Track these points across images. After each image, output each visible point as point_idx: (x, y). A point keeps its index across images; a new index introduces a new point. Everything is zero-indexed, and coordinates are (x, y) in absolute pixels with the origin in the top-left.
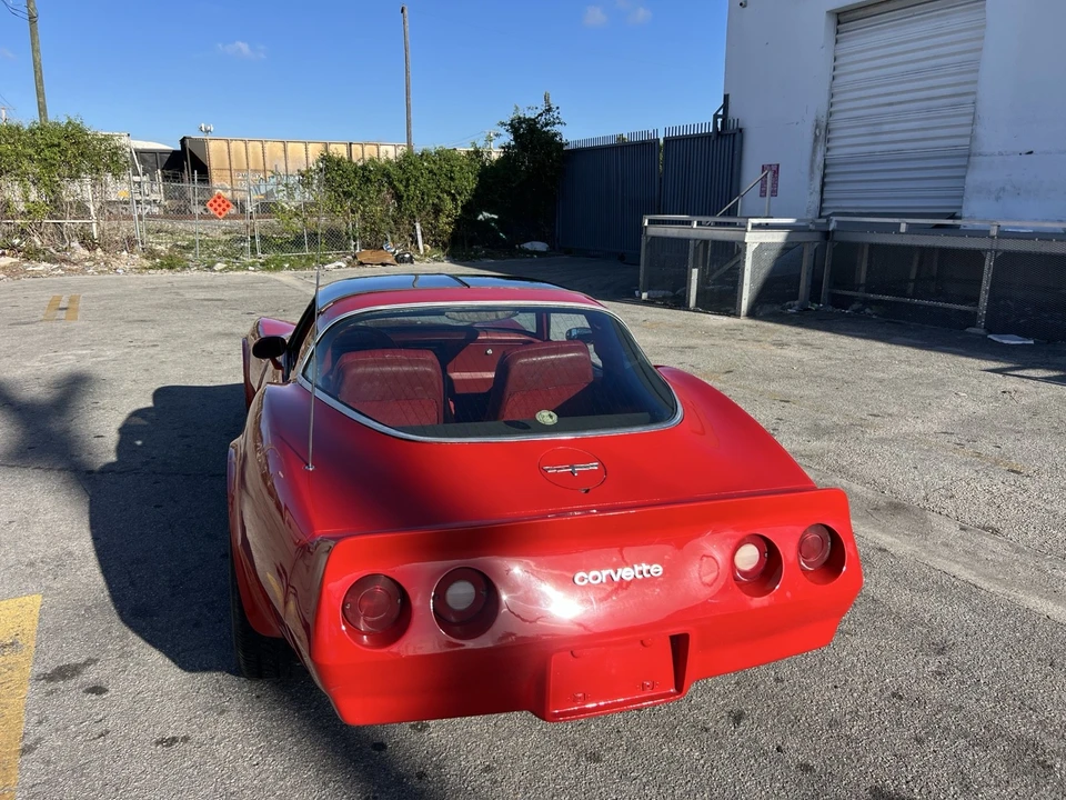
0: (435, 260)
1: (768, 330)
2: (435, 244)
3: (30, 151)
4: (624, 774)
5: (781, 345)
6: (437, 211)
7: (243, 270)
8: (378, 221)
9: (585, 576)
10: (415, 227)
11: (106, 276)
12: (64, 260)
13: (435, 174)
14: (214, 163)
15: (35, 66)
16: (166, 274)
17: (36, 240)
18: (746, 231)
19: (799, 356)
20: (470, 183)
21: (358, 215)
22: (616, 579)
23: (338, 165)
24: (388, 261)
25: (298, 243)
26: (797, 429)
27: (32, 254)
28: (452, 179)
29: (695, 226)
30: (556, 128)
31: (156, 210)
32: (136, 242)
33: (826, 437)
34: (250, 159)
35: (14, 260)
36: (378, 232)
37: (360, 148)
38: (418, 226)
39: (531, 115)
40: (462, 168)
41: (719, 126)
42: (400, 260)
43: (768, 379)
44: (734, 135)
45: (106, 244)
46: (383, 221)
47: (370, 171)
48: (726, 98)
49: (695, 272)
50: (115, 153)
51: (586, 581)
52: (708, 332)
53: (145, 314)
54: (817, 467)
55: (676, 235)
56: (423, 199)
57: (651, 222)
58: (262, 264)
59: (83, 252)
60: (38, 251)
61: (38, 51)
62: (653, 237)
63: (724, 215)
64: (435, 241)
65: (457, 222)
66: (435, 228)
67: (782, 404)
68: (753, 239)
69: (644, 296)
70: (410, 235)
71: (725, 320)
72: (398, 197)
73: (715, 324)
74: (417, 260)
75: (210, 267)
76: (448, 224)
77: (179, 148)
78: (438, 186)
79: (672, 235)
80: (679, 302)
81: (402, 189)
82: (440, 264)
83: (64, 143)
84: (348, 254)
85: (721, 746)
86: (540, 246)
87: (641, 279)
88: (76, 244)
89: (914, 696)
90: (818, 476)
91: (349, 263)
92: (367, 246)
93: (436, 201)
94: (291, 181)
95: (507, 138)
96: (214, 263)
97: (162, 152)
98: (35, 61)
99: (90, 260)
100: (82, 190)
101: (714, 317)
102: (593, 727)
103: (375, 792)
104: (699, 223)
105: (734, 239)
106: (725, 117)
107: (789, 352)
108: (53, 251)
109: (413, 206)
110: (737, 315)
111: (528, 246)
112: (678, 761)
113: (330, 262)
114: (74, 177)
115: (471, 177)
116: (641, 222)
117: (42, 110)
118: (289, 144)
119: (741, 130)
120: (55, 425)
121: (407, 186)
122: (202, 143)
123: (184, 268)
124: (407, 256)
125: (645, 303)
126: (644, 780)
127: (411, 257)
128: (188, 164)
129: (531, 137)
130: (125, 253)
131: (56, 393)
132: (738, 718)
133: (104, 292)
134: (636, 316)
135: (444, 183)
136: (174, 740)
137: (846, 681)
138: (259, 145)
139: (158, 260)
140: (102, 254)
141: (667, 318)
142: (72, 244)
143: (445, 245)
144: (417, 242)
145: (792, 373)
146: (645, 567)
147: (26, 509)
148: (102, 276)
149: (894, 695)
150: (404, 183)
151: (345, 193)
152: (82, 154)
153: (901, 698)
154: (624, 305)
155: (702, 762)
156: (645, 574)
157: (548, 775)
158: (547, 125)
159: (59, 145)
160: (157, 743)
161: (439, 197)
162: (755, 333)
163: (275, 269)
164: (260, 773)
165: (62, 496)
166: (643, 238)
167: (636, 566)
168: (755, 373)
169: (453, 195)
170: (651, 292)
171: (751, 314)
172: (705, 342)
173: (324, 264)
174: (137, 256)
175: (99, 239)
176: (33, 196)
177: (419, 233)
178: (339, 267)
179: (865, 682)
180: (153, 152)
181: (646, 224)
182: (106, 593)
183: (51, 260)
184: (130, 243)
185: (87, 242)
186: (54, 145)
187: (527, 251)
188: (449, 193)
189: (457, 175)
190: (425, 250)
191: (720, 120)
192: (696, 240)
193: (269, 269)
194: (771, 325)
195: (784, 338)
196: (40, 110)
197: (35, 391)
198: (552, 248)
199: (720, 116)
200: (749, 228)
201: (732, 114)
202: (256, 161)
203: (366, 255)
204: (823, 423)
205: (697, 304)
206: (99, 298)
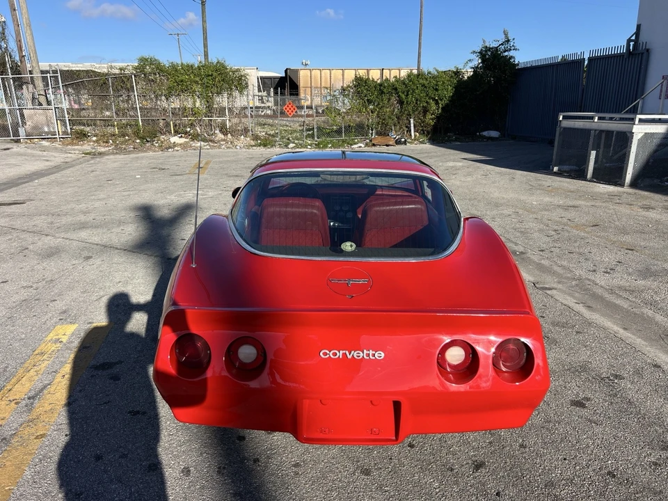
0: (422, 143)
1: (642, 197)
2: (422, 133)
3: (197, 79)
4: (380, 487)
5: (648, 208)
6: (425, 111)
7: (304, 148)
8: (387, 118)
9: (328, 352)
10: (410, 121)
11: (231, 150)
12: (211, 141)
13: (426, 87)
14: (302, 84)
15: (203, 31)
16: (262, 149)
17: (198, 129)
18: (634, 124)
19: (658, 217)
20: (448, 92)
21: (375, 114)
22: (349, 357)
23: (366, 82)
24: (391, 143)
25: (339, 132)
26: (631, 270)
27: (195, 137)
28: (437, 90)
29: (596, 120)
30: (512, 53)
31: (269, 112)
32: (249, 130)
33: (652, 278)
34: (323, 80)
35: (187, 140)
36: (386, 125)
37: (388, 71)
38: (412, 121)
39: (494, 45)
40: (444, 83)
41: (631, 48)
42: (398, 142)
43: (624, 231)
44: (642, 54)
45: (234, 132)
46: (390, 118)
47: (385, 87)
48: (639, 27)
49: (593, 153)
50: (241, 79)
51: (328, 356)
52: (594, 197)
53: (240, 172)
54: (634, 299)
55: (582, 127)
56: (416, 103)
57: (564, 118)
58: (316, 145)
59: (221, 136)
60: (198, 135)
61: (205, 21)
62: (565, 128)
63: (627, 112)
64: (423, 130)
65: (438, 118)
66: (423, 122)
67: (627, 251)
68: (639, 131)
69: (556, 169)
70: (406, 127)
71: (611, 188)
72: (401, 102)
73: (602, 191)
74: (409, 142)
75: (286, 146)
76: (432, 119)
77: (284, 75)
78: (427, 95)
79: (579, 127)
80: (580, 174)
81: (404, 97)
82: (424, 145)
83: (215, 74)
84: (367, 139)
85: (456, 483)
86: (494, 134)
87: (554, 157)
88: (217, 132)
89: (625, 476)
90: (631, 306)
91: (367, 145)
92: (379, 134)
93: (425, 104)
94: (336, 93)
95: (477, 61)
96: (289, 144)
97: (275, 78)
98: (203, 27)
99: (224, 140)
100: (222, 100)
101: (604, 186)
102: (375, 452)
103: (226, 464)
104: (600, 118)
105: (624, 130)
106: (636, 41)
107: (652, 215)
108: (205, 135)
109: (410, 108)
110: (622, 185)
111: (485, 133)
112: (421, 486)
113: (355, 144)
114: (219, 93)
115: (450, 88)
116: (557, 117)
117: (206, 55)
118: (346, 71)
119: (648, 50)
120: (165, 232)
121: (407, 95)
122: (296, 72)
123: (272, 146)
124: (403, 140)
125: (556, 174)
126: (392, 494)
127: (405, 140)
128: (287, 85)
129: (494, 60)
130: (242, 137)
131: (174, 213)
132: (478, 466)
133: (225, 159)
134: (544, 183)
135: (431, 93)
136: (138, 412)
137: (576, 456)
138: (328, 71)
139: (259, 141)
140: (230, 137)
141: (565, 185)
142: (216, 132)
143: (428, 133)
144: (410, 130)
145: (646, 229)
146: (371, 352)
147: (130, 276)
148: (228, 150)
149: (609, 473)
150: (405, 94)
151: (368, 100)
152: (223, 80)
153: (614, 476)
154: (539, 175)
155: (437, 490)
156: (371, 357)
157: (331, 476)
158: (505, 52)
159: (212, 75)
160: (130, 412)
161: (427, 102)
162: (630, 199)
163: (323, 147)
164: (171, 440)
165: (150, 271)
166: (558, 129)
167: (365, 351)
168: (616, 227)
169: (437, 100)
170: (561, 166)
171: (634, 184)
172: (588, 204)
173: (352, 145)
174: (249, 139)
175: (230, 128)
176: (198, 104)
177: (412, 125)
178: (360, 147)
179: (590, 460)
180: (270, 78)
181: (561, 119)
182: (145, 326)
183: (204, 140)
184: (245, 131)
185: (224, 130)
186: (209, 76)
187: (484, 137)
188: (434, 99)
189: (440, 88)
190: (415, 136)
191: (632, 43)
192: (596, 130)
193: (320, 148)
194: (646, 193)
195: (653, 204)
196: (205, 56)
197: (165, 213)
198: (503, 135)
199: (632, 41)
200: (637, 122)
201: (642, 39)
202: (326, 82)
203: (378, 139)
204: (653, 268)
205: (593, 177)
206: (221, 162)
